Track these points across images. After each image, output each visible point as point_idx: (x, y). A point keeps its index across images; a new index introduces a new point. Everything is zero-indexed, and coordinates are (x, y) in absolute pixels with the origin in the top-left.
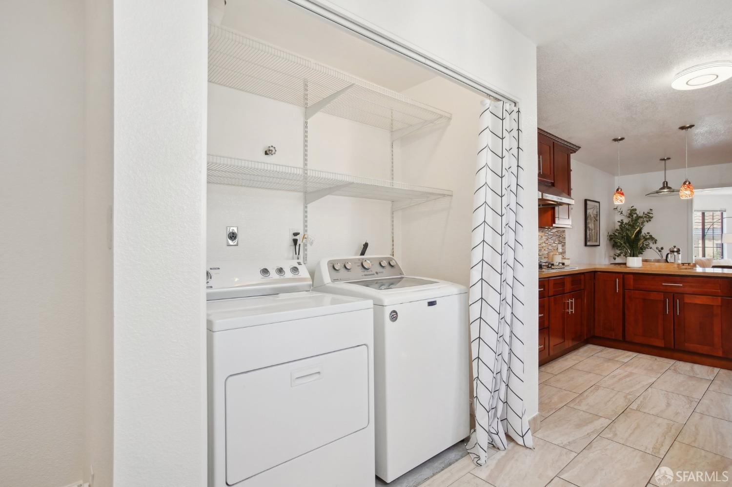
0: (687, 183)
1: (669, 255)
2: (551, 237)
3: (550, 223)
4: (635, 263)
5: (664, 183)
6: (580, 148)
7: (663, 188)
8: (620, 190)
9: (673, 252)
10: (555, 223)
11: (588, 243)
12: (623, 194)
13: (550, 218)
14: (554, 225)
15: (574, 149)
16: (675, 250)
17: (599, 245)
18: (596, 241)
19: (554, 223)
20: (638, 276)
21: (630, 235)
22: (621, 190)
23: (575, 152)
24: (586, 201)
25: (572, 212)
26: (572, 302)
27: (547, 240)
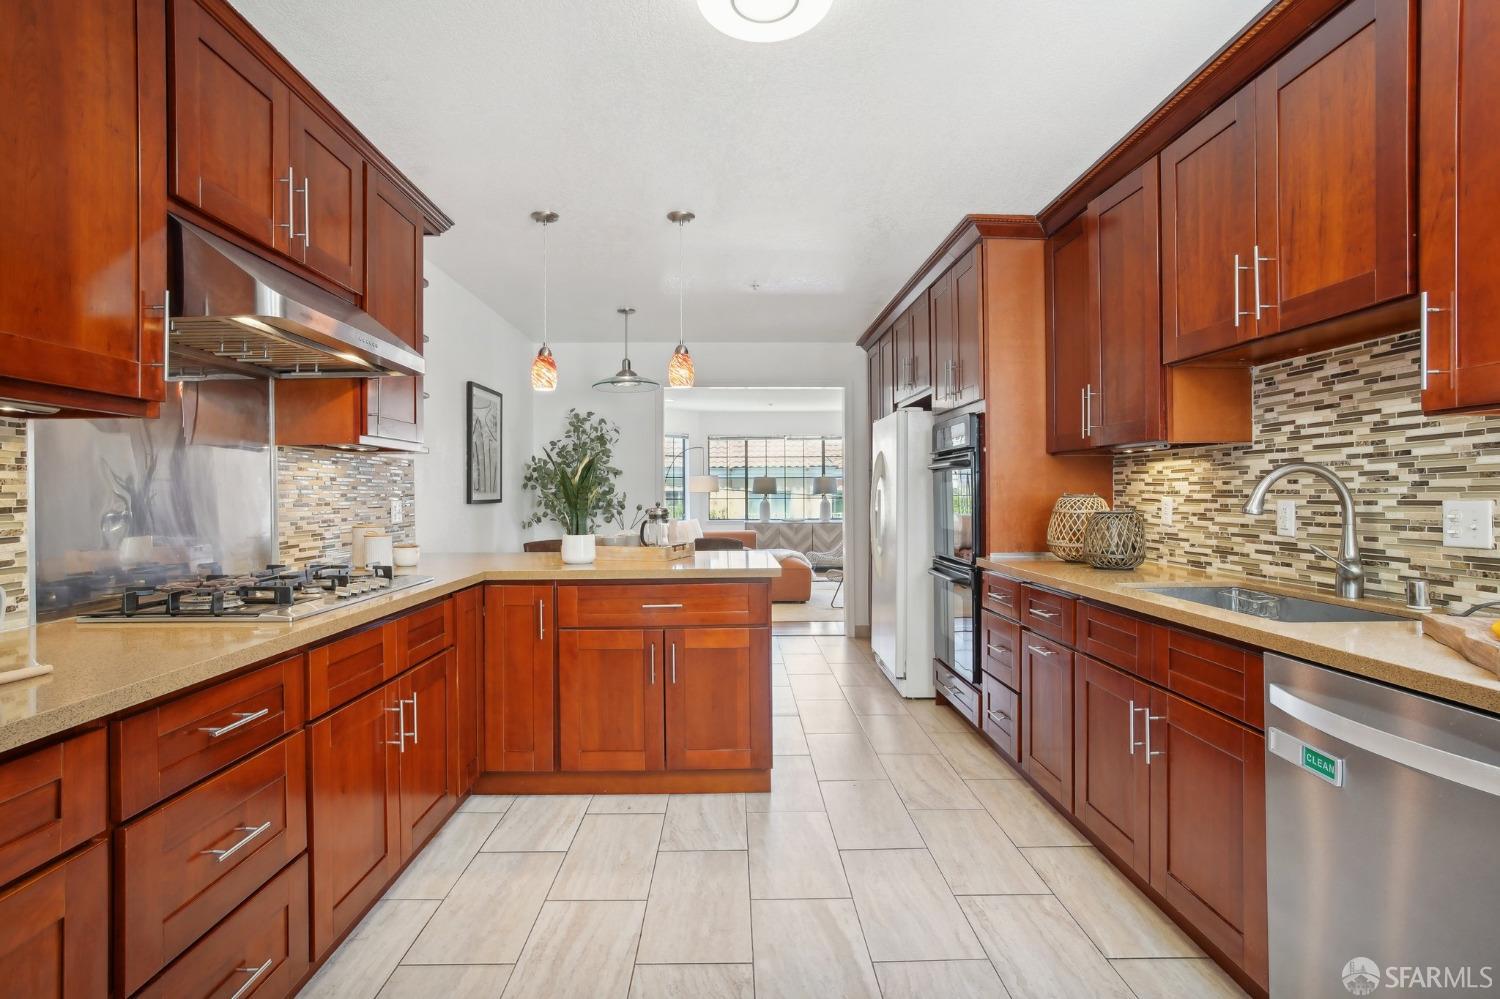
0: (683, 351)
1: (647, 525)
2: (370, 481)
3: (350, 430)
4: (580, 554)
5: (624, 361)
6: (452, 224)
7: (622, 373)
8: (546, 354)
9: (654, 517)
10: (366, 434)
11: (475, 496)
12: (552, 364)
13: (349, 418)
14: (363, 440)
15: (437, 223)
16: (659, 512)
17: (500, 501)
18: (494, 491)
19: (363, 430)
20: (589, 587)
21: (570, 475)
22: (550, 354)
23: (438, 232)
24: (470, 385)
25: (427, 407)
26: (408, 708)
27: (354, 488)
